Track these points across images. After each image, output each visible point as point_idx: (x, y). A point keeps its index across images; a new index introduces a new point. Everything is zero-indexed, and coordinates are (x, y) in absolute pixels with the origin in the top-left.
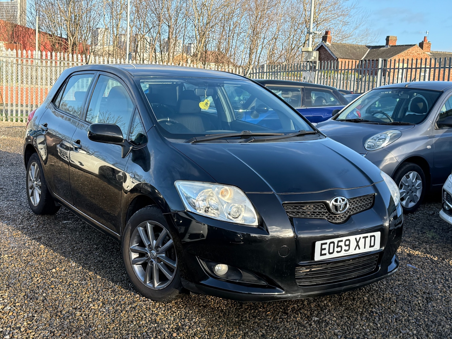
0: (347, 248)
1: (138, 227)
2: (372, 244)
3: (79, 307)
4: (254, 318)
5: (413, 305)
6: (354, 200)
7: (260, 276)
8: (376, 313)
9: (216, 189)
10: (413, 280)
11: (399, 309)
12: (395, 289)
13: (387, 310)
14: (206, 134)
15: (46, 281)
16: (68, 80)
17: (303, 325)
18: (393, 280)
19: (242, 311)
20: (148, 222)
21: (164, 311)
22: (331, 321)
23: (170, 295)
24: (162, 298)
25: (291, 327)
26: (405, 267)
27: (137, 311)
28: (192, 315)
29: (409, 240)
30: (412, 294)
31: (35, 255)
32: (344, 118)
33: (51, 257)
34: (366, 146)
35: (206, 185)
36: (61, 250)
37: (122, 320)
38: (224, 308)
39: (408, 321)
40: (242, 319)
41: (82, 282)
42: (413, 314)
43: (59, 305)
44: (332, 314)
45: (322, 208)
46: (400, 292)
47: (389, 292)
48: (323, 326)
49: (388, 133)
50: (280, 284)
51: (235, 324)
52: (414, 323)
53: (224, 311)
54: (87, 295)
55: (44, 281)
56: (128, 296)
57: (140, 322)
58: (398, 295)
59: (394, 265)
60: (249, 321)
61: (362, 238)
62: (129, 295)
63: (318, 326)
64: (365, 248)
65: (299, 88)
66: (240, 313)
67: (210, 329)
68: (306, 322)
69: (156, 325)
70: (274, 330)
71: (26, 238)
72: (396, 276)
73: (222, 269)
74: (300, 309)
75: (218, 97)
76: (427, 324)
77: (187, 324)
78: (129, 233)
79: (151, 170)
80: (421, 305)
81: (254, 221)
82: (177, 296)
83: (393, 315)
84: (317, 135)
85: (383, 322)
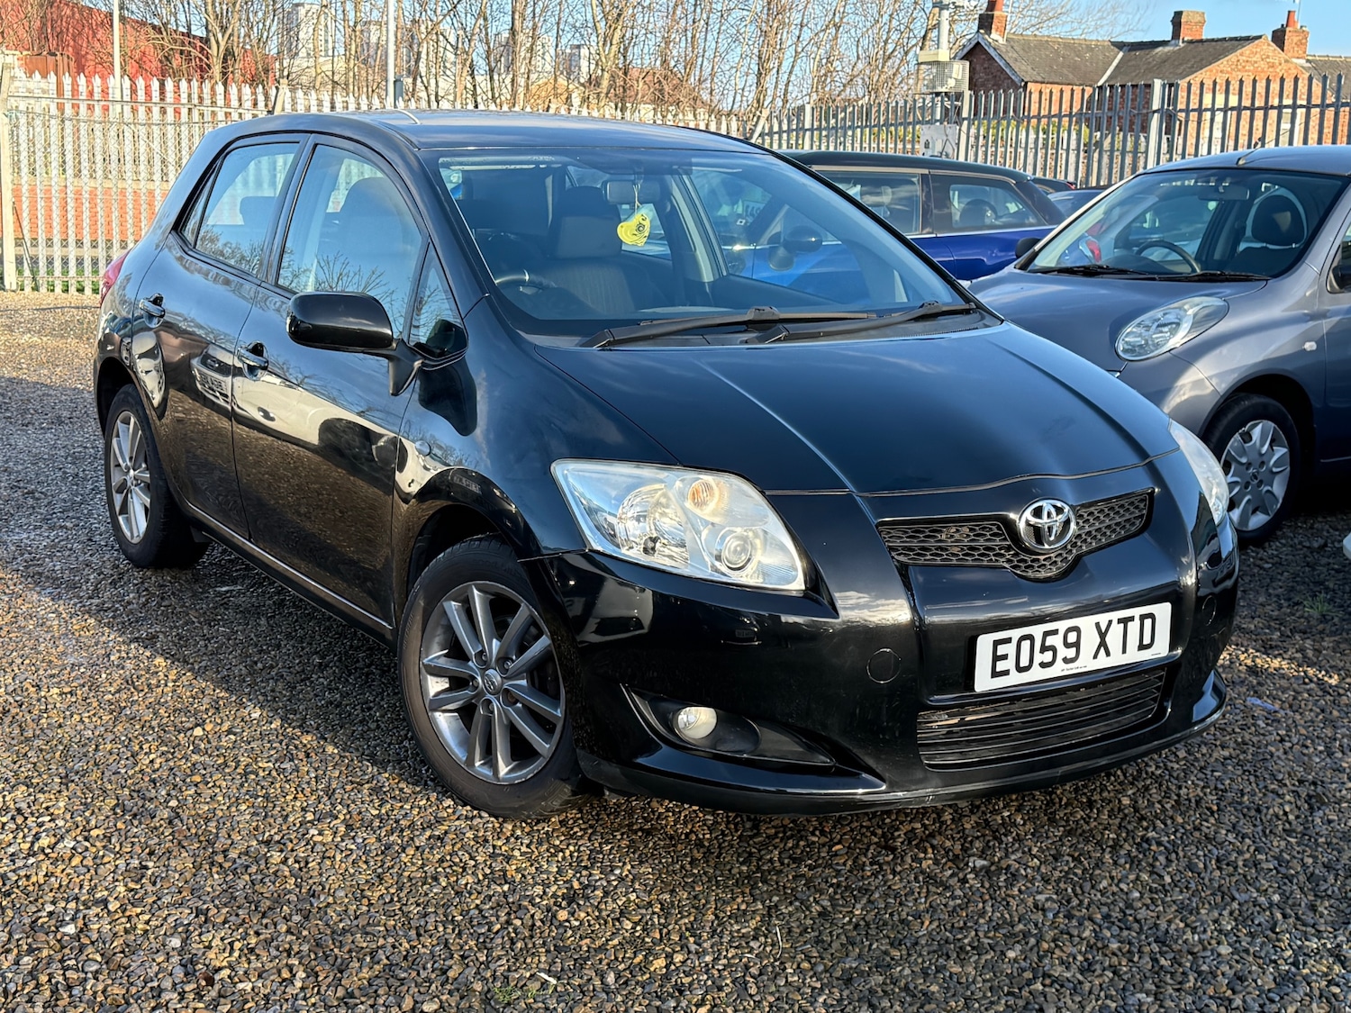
0: (1071, 653)
1: (446, 600)
2: (1147, 641)
3: (277, 838)
4: (794, 863)
5: (1269, 817)
6: (1092, 509)
7: (813, 740)
8: (1159, 844)
9: (678, 484)
10: (1267, 745)
11: (1228, 831)
12: (1213, 771)
13: (1191, 834)
14: (641, 320)
15: (178, 764)
16: (219, 162)
17: (941, 881)
18: (1206, 744)
19: (760, 842)
20: (475, 585)
21: (528, 846)
22: (1025, 869)
23: (544, 799)
24: (522, 808)
25: (905, 887)
26: (1242, 708)
27: (448, 848)
28: (611, 857)
29: (1252, 627)
30: (1266, 787)
31: (141, 688)
32: (1053, 265)
33: (188, 694)
34: (1120, 347)
35: (647, 471)
36: (218, 672)
37: (406, 874)
38: (704, 835)
39: (1255, 866)
40: (758, 868)
41: (282, 766)
42: (1269, 845)
43: (217, 833)
44: (1026, 849)
45: (995, 535)
46: (1228, 782)
47: (1196, 782)
48: (1000, 884)
49: (1186, 307)
50: (871, 762)
51: (740, 883)
52: (1271, 870)
53: (706, 844)
54: (298, 804)
55: (171, 763)
56: (421, 803)
57: (458, 879)
58: (1222, 790)
59: (1209, 700)
60: (781, 871)
61: (1115, 622)
62: (424, 801)
63: (987, 885)
64: (1124, 651)
65: (914, 175)
66: (754, 850)
67: (667, 896)
68: (950, 872)
69: (506, 887)
70: (854, 896)
71: (112, 636)
72: (1214, 735)
73: (698, 721)
74: (932, 835)
75: (673, 206)
76: (1312, 874)
77: (598, 883)
78: (418, 618)
79: (478, 431)
80: (1291, 817)
81: (795, 578)
82: (567, 802)
83: (1210, 847)
84: (976, 316)
85: (1180, 868)
